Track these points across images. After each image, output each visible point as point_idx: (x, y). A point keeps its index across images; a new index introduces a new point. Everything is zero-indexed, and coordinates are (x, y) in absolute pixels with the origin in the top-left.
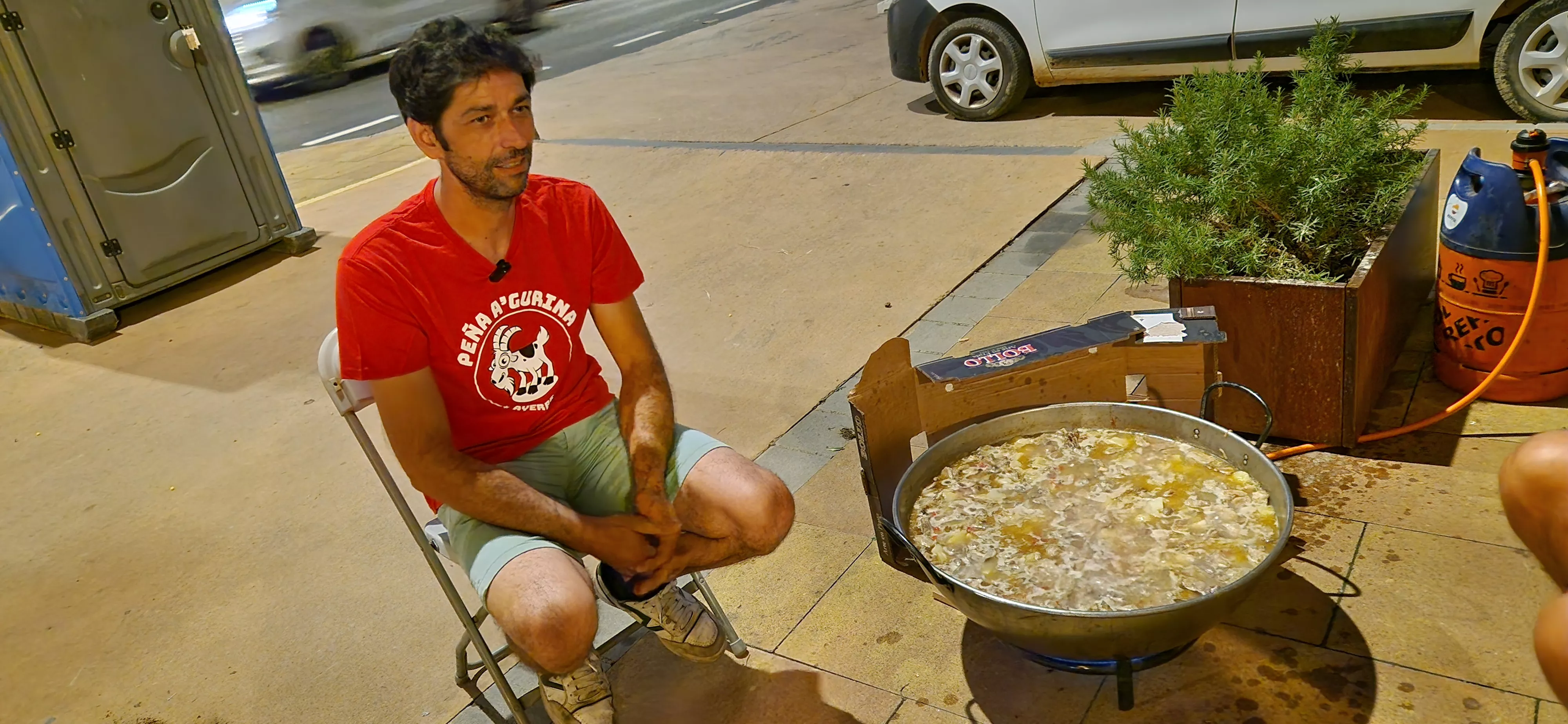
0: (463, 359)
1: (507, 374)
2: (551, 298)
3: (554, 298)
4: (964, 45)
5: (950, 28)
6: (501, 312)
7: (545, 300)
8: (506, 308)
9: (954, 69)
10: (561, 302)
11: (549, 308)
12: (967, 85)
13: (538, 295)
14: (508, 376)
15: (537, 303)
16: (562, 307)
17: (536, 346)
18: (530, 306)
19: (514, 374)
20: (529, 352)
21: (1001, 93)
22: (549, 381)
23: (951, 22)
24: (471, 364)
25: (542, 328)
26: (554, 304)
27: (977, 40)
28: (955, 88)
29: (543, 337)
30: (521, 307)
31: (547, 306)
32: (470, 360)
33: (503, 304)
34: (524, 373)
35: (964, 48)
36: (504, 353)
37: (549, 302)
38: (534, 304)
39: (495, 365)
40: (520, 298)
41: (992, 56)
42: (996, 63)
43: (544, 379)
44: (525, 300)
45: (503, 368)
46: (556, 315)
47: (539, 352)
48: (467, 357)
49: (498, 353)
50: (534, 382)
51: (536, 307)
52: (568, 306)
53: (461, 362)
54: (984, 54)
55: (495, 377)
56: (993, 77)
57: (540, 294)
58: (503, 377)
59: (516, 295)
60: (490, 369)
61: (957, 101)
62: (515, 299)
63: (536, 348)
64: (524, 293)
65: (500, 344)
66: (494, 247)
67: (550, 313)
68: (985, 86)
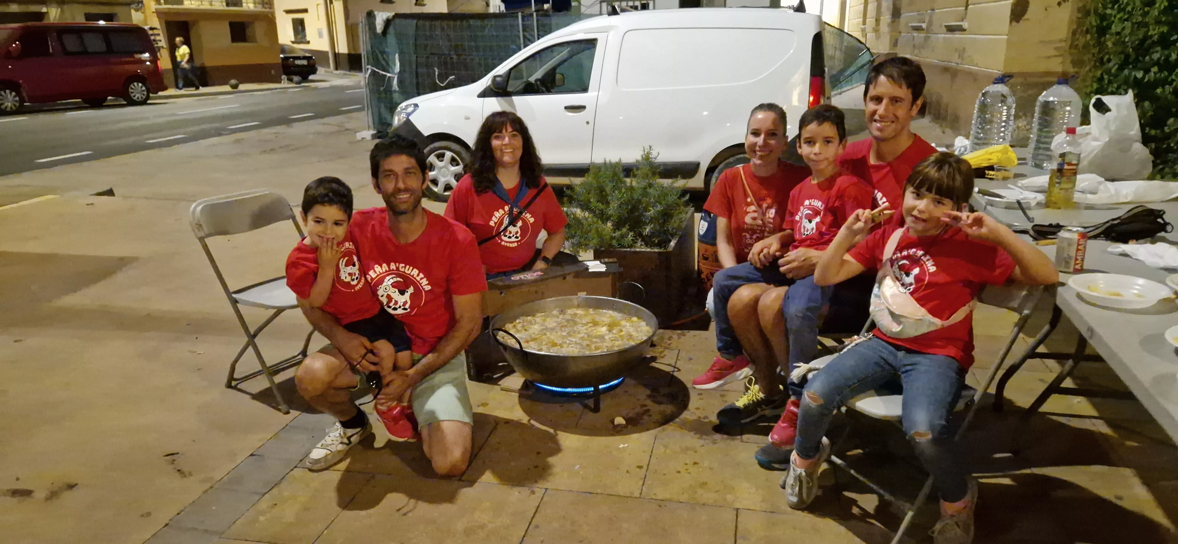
1: (386, 295)
2: (421, 275)
4: (441, 157)
5: (432, 146)
6: (395, 269)
7: (418, 275)
9: (434, 171)
10: (425, 279)
12: (442, 181)
13: (415, 272)
14: (386, 297)
15: (414, 274)
16: (424, 282)
17: (406, 292)
18: (409, 274)
19: (389, 298)
20: (402, 293)
22: (405, 309)
23: (433, 142)
25: (412, 286)
26: (421, 279)
27: (449, 154)
28: (435, 182)
30: (405, 272)
31: (418, 279)
34: (395, 299)
35: (441, 159)
36: (389, 286)
37: (420, 277)
40: (406, 268)
41: (458, 164)
42: (459, 169)
43: (402, 307)
44: (408, 270)
45: (385, 292)
46: (420, 284)
47: (407, 296)
49: (385, 284)
50: (397, 306)
51: (413, 276)
52: (427, 282)
54: (453, 163)
56: (458, 177)
57: (417, 271)
58: (383, 295)
59: (403, 265)
60: (379, 288)
61: (436, 189)
64: (409, 267)
65: (389, 281)
67: (419, 282)
68: (454, 183)
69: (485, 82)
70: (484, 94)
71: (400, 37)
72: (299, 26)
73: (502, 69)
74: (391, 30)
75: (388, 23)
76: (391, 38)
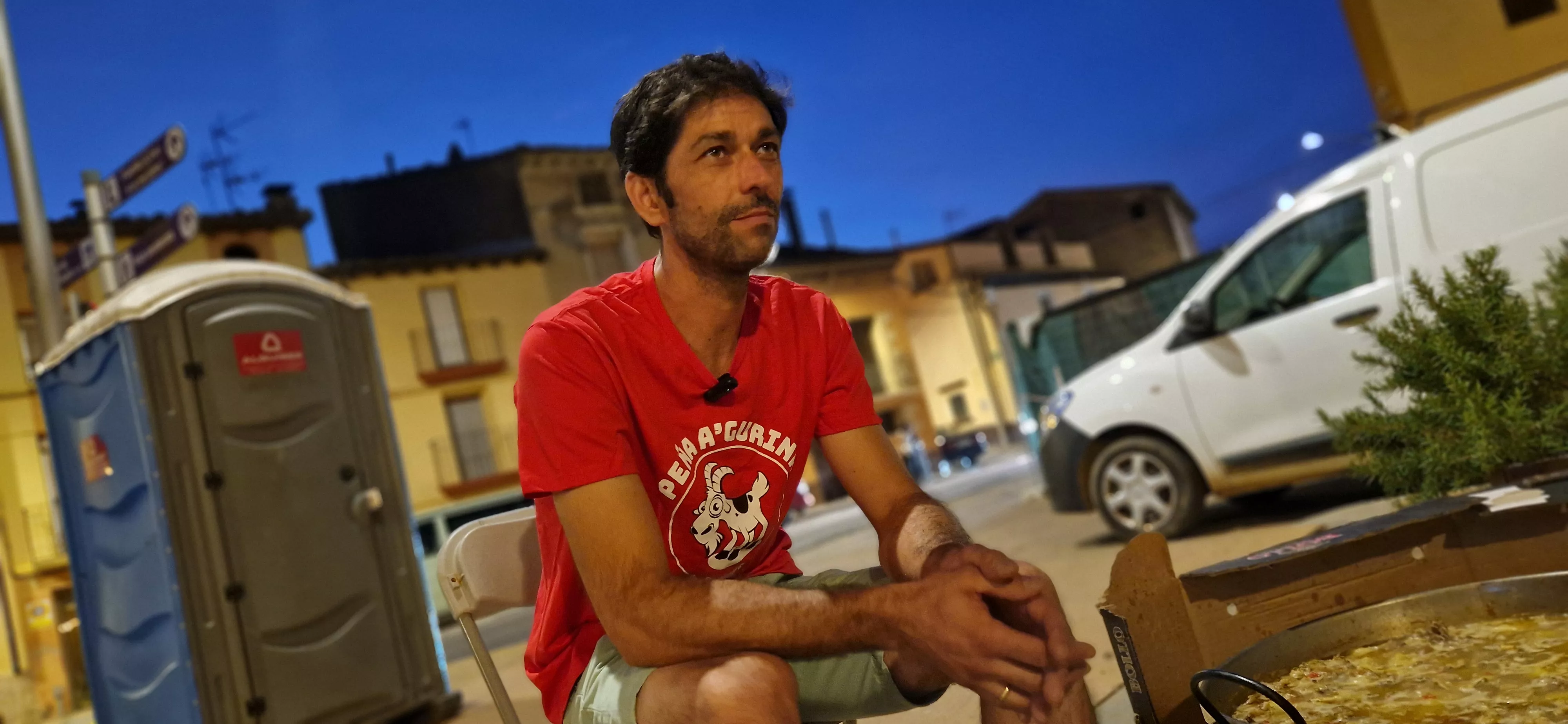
0: (665, 488)
1: (717, 525)
2: (775, 434)
3: (778, 435)
4: (1126, 466)
5: (1107, 452)
6: (712, 443)
7: (766, 438)
8: (719, 440)
9: (1120, 492)
10: (787, 440)
11: (772, 449)
12: (1137, 506)
13: (757, 432)
14: (717, 531)
15: (756, 440)
16: (788, 448)
17: (751, 498)
18: (747, 443)
19: (724, 529)
20: (742, 506)
21: (1178, 508)
23: (1106, 445)
24: (673, 497)
25: (760, 474)
26: (777, 443)
27: (1138, 460)
28: (1125, 511)
29: (760, 487)
30: (736, 442)
31: (769, 446)
32: (673, 492)
33: (717, 433)
34: (736, 531)
35: (1127, 469)
36: (717, 496)
37: (772, 441)
38: (752, 440)
39: (703, 509)
40: (737, 428)
41: (1159, 472)
44: (742, 434)
45: (713, 516)
47: (754, 506)
48: (671, 486)
50: (741, 546)
51: (754, 445)
52: (793, 445)
53: (662, 490)
54: (1150, 471)
55: (699, 525)
56: (1164, 494)
57: (761, 429)
58: (709, 529)
59: (734, 423)
60: (696, 512)
62: (733, 429)
63: (751, 501)
64: (744, 423)
65: (712, 483)
66: (716, 355)
67: (773, 455)
68: (1157, 504)
69: (1173, 324)
70: (1177, 343)
71: (1056, 343)
72: (959, 405)
73: (1201, 292)
74: (1043, 339)
75: (1036, 330)
76: (1045, 349)
